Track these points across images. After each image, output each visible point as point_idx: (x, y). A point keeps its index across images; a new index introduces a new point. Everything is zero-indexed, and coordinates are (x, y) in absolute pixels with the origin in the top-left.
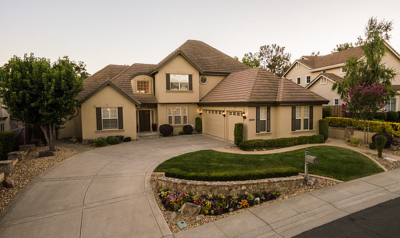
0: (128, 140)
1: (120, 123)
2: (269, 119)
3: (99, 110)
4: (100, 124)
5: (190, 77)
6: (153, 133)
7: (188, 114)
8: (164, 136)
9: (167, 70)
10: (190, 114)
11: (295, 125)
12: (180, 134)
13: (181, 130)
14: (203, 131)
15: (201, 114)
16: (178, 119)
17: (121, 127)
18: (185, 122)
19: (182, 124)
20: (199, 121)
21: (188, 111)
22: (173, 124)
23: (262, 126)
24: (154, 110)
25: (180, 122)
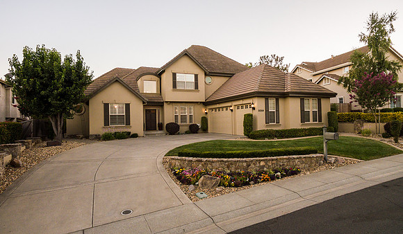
0: (135, 136)
1: (127, 119)
2: (278, 110)
3: (106, 106)
4: (108, 119)
5: (196, 76)
6: (159, 132)
7: (194, 113)
8: (171, 134)
9: (173, 69)
10: (197, 114)
11: (304, 116)
12: (186, 133)
13: (187, 129)
14: (209, 130)
15: (206, 113)
16: (184, 118)
17: (128, 123)
18: (191, 121)
19: (188, 123)
20: (204, 120)
21: (194, 110)
22: (179, 123)
23: (271, 117)
24: (160, 108)
25: (186, 122)
